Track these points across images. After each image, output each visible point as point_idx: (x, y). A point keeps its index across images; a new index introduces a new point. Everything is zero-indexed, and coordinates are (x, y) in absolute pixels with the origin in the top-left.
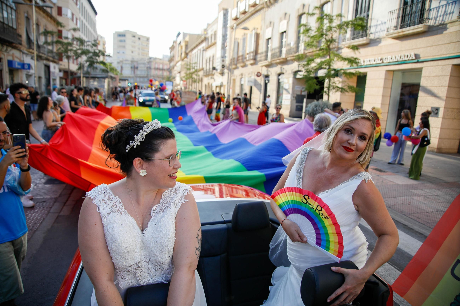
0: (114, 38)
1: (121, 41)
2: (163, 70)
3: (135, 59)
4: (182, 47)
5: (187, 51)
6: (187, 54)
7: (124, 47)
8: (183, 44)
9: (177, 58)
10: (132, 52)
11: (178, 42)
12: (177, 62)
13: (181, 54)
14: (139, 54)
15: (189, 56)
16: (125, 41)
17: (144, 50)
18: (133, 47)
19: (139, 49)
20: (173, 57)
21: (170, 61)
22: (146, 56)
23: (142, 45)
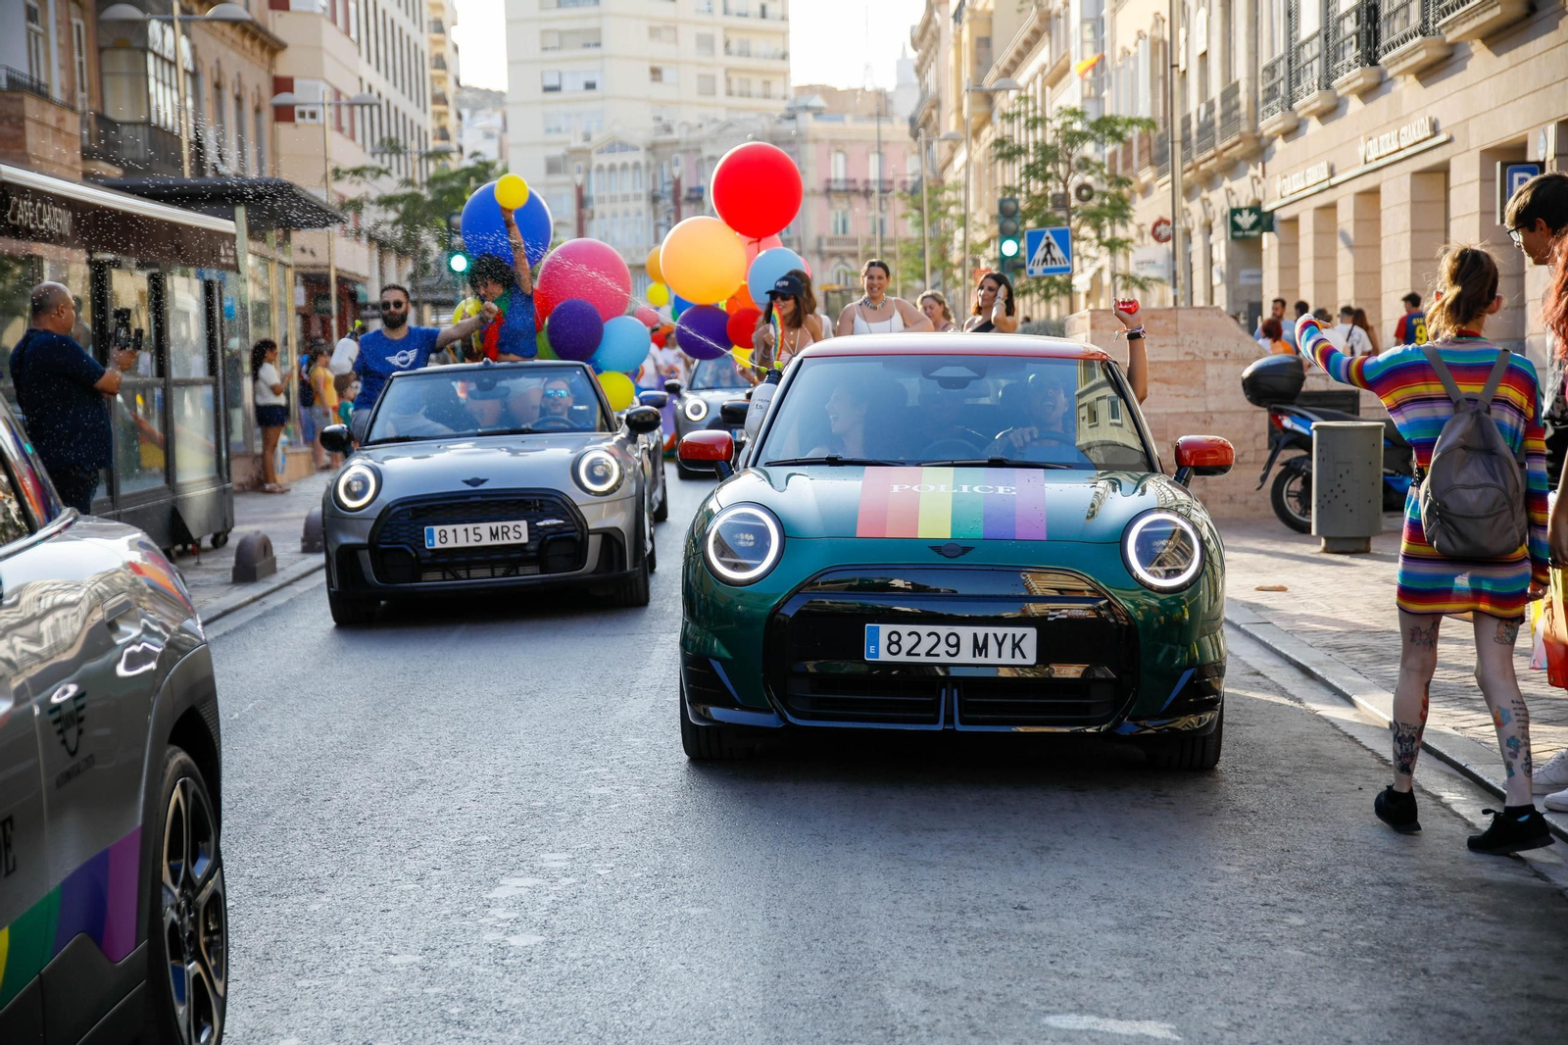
5: (990, 81)
7: (593, 41)
10: (656, 73)
14: (707, 86)
17: (745, 53)
18: (654, 32)
19: (705, 42)
20: (937, 104)
21: (921, 126)
22: (767, 96)
23: (726, 12)
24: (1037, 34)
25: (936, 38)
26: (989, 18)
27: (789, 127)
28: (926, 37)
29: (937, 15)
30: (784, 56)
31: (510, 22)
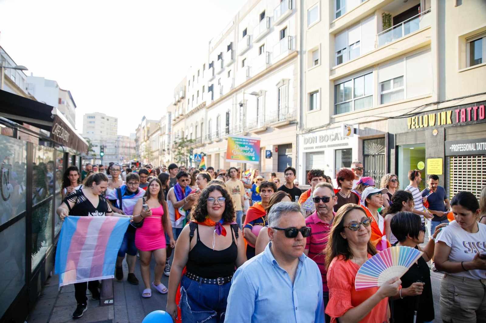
0: (84, 120)
1: (90, 122)
2: (130, 148)
3: (104, 139)
4: (145, 131)
5: (149, 135)
6: (148, 137)
7: (94, 127)
8: (146, 129)
9: (142, 140)
10: (101, 132)
11: (143, 126)
12: (142, 143)
13: (145, 137)
14: (107, 134)
15: (150, 139)
16: (94, 122)
17: (112, 130)
18: (101, 127)
19: (108, 129)
20: (139, 138)
21: (136, 140)
22: (114, 135)
23: (110, 125)
24: (158, 130)
25: (139, 130)
26: (149, 128)
27: (118, 139)
28: (138, 130)
29: (139, 127)
30: (117, 131)
31: (84, 125)
